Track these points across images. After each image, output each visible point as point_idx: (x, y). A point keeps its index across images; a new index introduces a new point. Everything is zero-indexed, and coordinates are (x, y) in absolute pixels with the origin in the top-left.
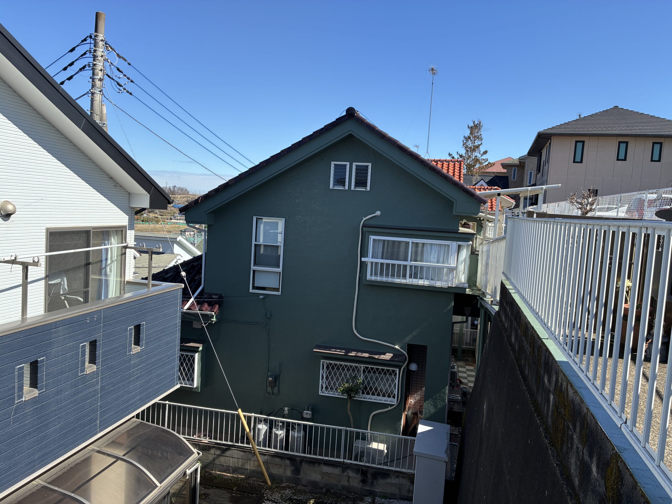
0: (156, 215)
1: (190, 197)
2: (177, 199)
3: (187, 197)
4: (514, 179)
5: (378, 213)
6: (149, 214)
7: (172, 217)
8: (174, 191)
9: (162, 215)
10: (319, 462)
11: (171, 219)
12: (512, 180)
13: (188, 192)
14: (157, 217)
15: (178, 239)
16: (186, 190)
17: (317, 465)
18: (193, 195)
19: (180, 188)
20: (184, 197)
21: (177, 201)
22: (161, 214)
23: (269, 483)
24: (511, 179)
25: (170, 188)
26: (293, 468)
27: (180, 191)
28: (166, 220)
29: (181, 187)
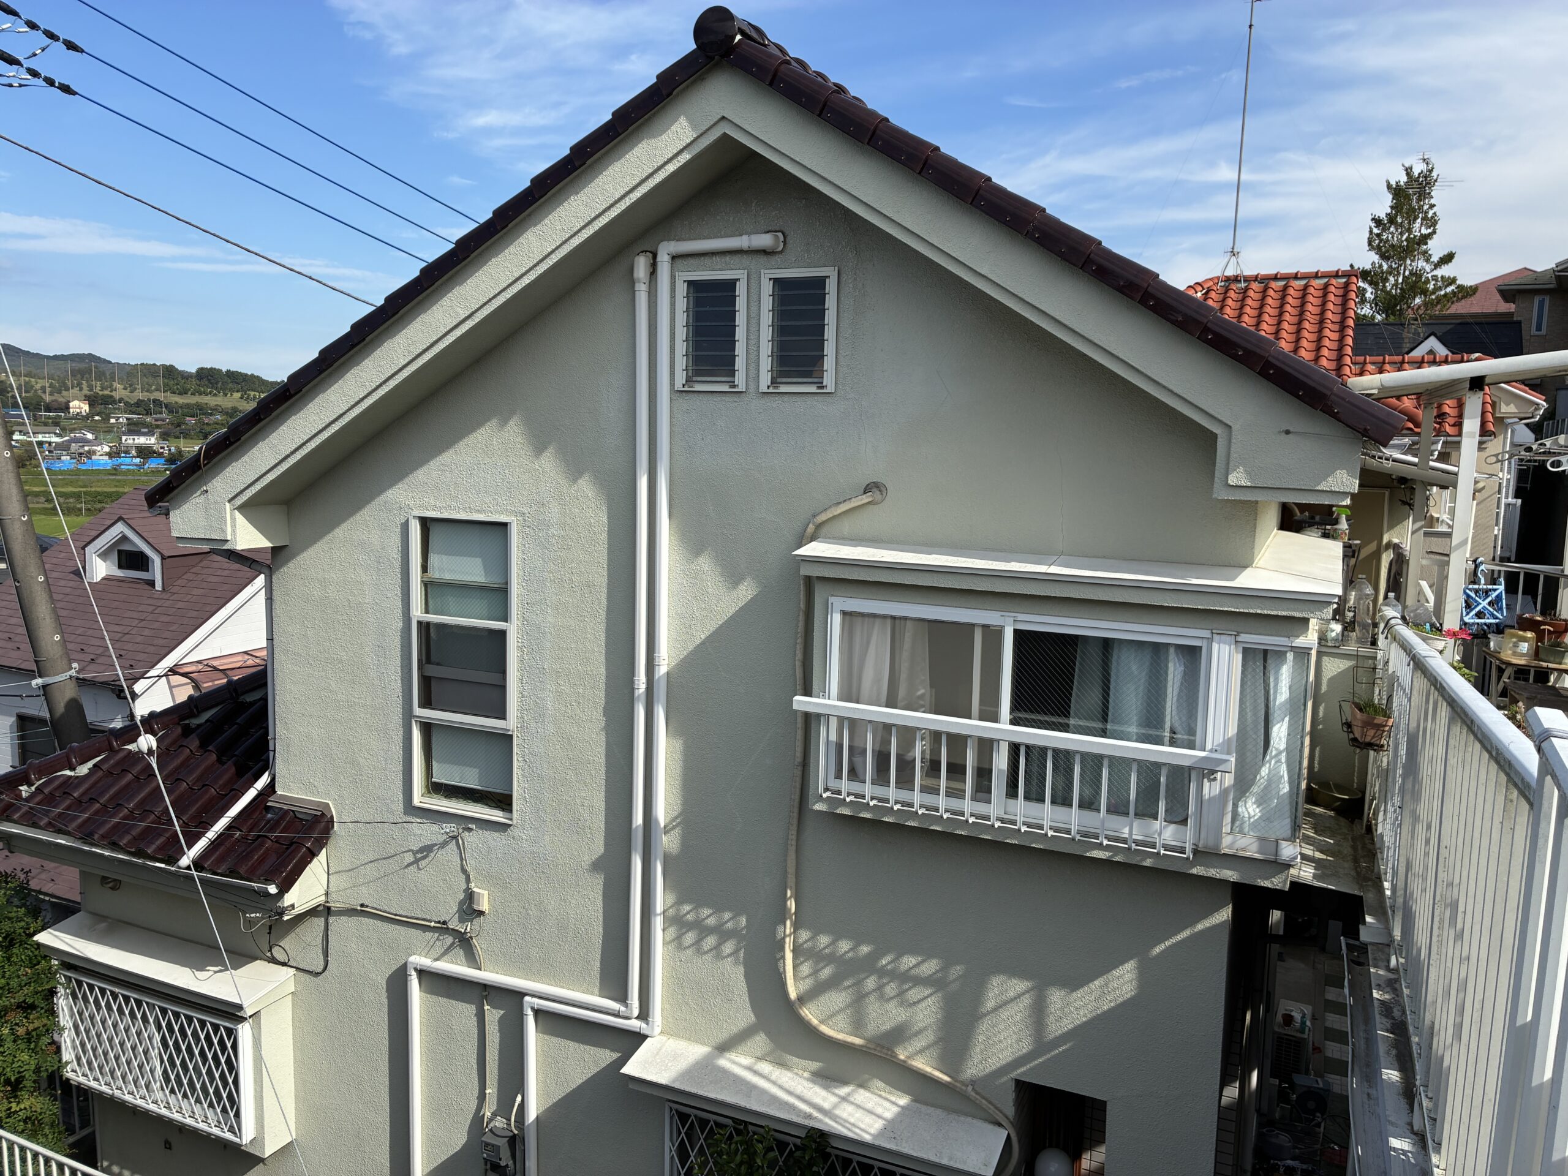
4: (1539, 328)
12: (1534, 332)
24: (1530, 330)
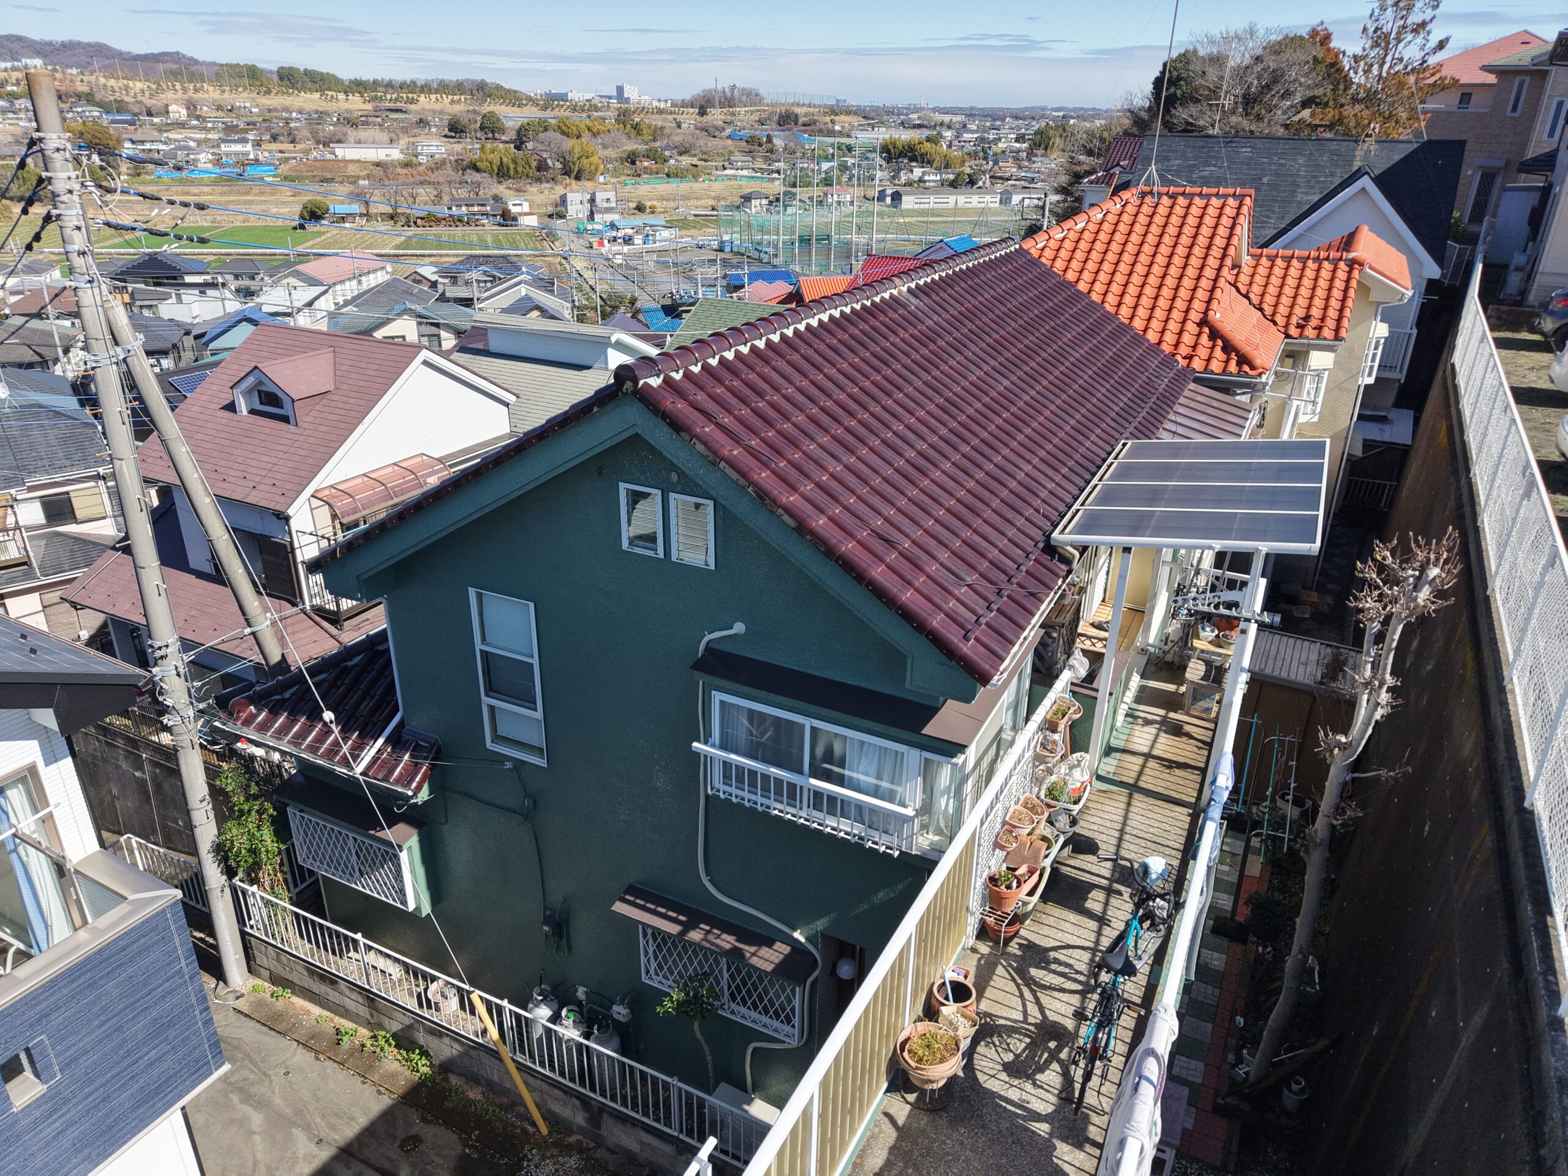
0: (695, 161)
1: (764, 111)
2: (740, 117)
3: (759, 111)
4: (1514, 108)
5: (739, 628)
6: (679, 158)
7: (726, 164)
8: (733, 98)
9: (705, 161)
10: (635, 1123)
11: (724, 168)
13: (762, 99)
14: (696, 166)
15: (613, 339)
16: (757, 95)
17: (629, 1125)
18: (772, 105)
19: (744, 89)
20: (752, 112)
21: (740, 121)
22: (704, 157)
23: (544, 1130)
25: (724, 92)
26: (587, 1115)
27: (744, 99)
28: (714, 172)
29: (746, 86)
